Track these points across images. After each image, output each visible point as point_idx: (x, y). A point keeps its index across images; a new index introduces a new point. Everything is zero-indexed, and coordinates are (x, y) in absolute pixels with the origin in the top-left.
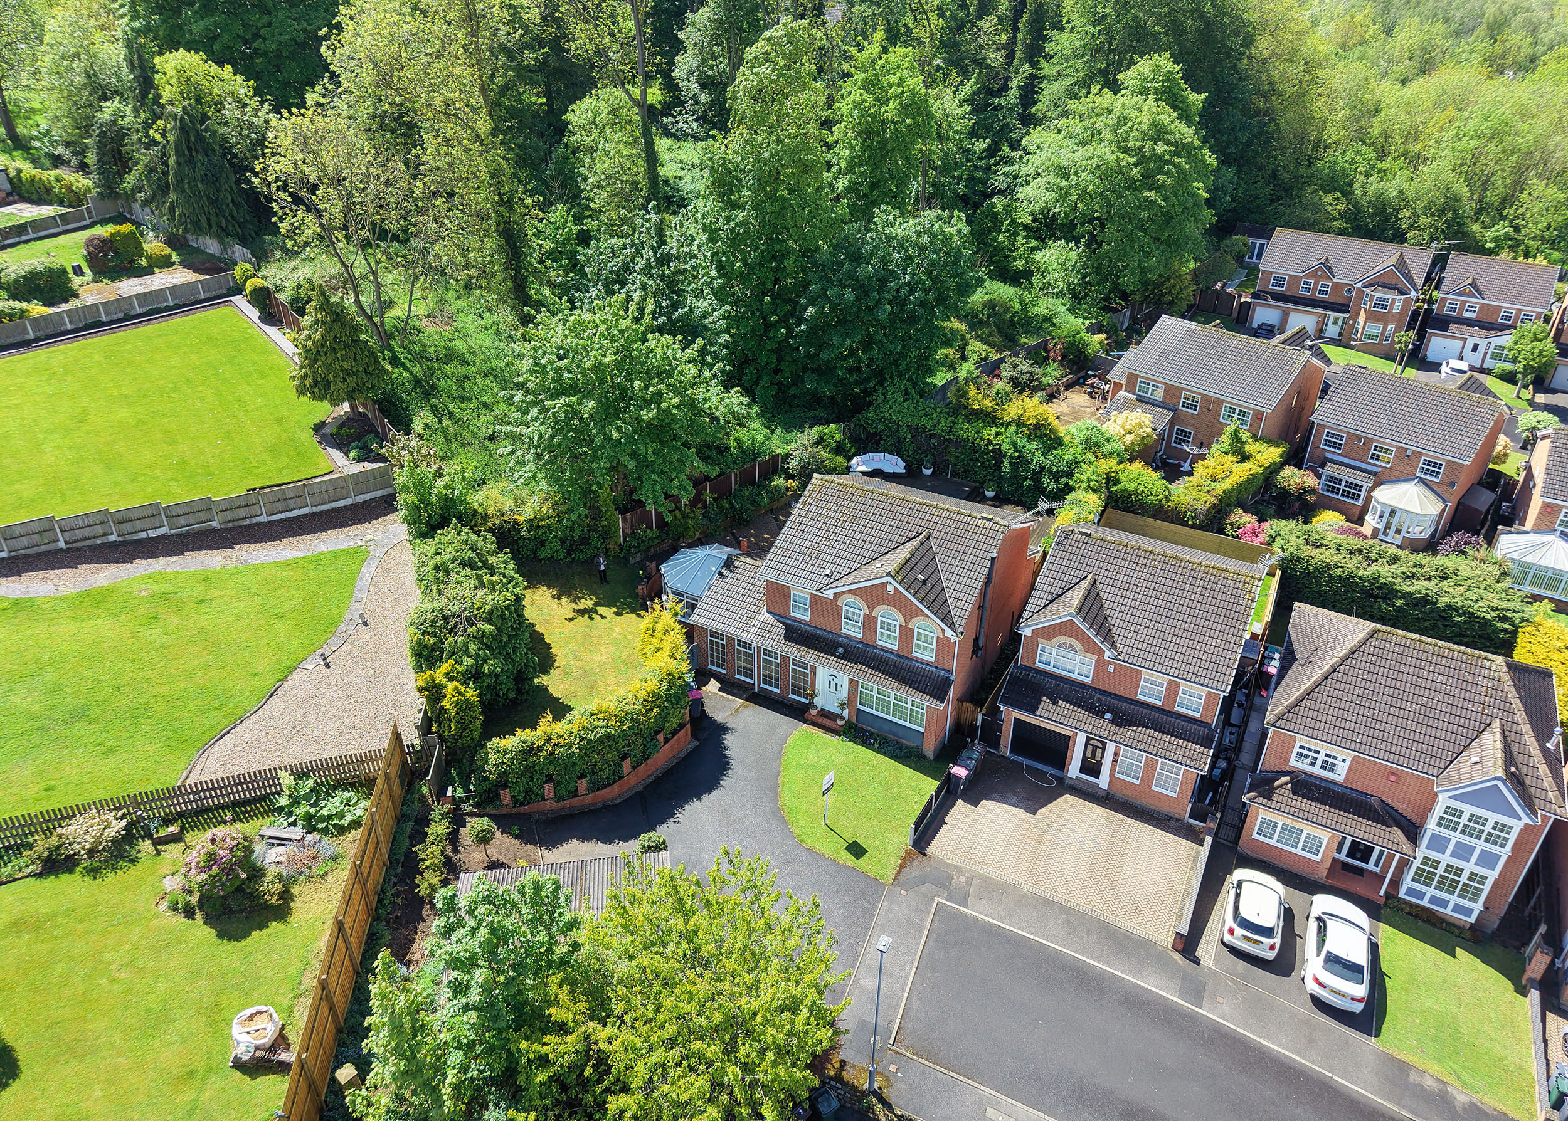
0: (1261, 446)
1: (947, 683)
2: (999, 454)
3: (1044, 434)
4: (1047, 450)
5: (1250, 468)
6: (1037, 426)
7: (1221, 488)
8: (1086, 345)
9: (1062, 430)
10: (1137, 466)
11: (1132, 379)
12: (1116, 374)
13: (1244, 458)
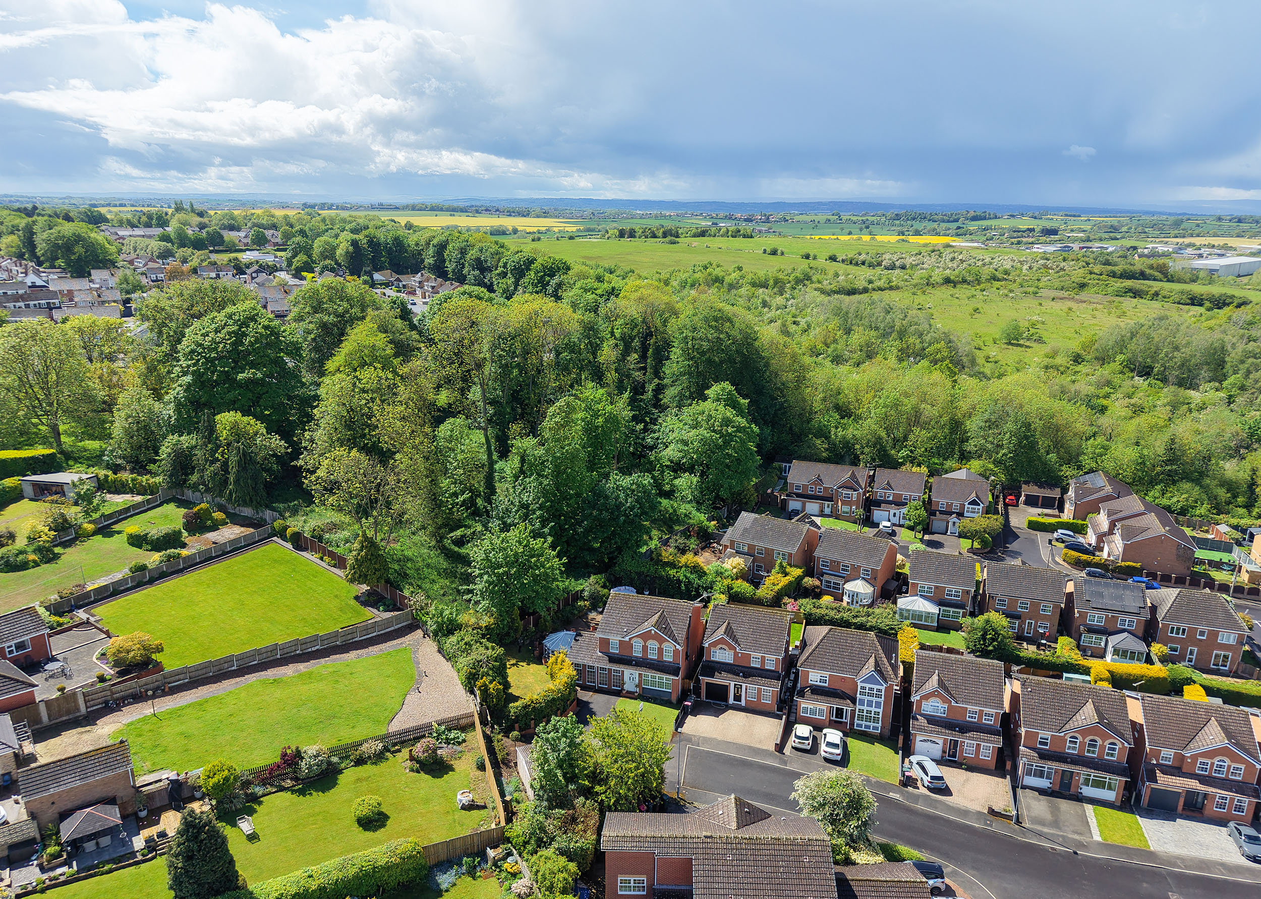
0: (793, 569)
1: (679, 669)
2: (679, 581)
3: (697, 570)
4: (700, 577)
5: (789, 578)
6: (694, 567)
7: (777, 588)
8: (708, 527)
9: (705, 569)
10: (740, 581)
11: (732, 542)
12: (725, 541)
13: (786, 574)
